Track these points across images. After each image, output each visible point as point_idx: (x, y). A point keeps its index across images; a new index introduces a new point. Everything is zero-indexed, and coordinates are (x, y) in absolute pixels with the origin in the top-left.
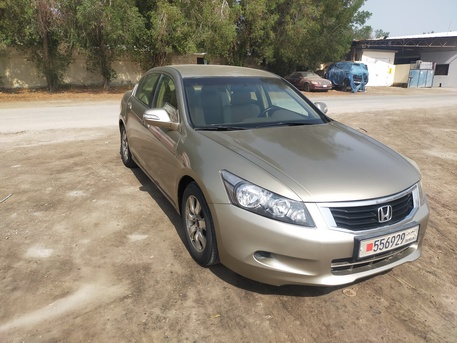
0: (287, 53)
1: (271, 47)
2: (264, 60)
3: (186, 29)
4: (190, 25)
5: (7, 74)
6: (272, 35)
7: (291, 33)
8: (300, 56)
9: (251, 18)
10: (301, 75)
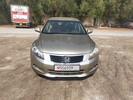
0: (124, 16)
1: (118, 14)
2: (115, 18)
3: (89, 9)
4: (90, 8)
5: (44, 21)
6: (119, 10)
7: (125, 9)
8: (129, 17)
9: (111, 5)
10: (129, 23)
